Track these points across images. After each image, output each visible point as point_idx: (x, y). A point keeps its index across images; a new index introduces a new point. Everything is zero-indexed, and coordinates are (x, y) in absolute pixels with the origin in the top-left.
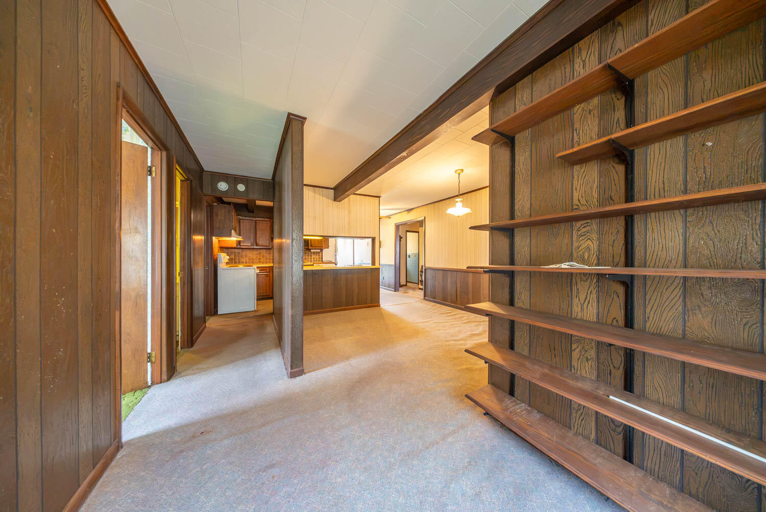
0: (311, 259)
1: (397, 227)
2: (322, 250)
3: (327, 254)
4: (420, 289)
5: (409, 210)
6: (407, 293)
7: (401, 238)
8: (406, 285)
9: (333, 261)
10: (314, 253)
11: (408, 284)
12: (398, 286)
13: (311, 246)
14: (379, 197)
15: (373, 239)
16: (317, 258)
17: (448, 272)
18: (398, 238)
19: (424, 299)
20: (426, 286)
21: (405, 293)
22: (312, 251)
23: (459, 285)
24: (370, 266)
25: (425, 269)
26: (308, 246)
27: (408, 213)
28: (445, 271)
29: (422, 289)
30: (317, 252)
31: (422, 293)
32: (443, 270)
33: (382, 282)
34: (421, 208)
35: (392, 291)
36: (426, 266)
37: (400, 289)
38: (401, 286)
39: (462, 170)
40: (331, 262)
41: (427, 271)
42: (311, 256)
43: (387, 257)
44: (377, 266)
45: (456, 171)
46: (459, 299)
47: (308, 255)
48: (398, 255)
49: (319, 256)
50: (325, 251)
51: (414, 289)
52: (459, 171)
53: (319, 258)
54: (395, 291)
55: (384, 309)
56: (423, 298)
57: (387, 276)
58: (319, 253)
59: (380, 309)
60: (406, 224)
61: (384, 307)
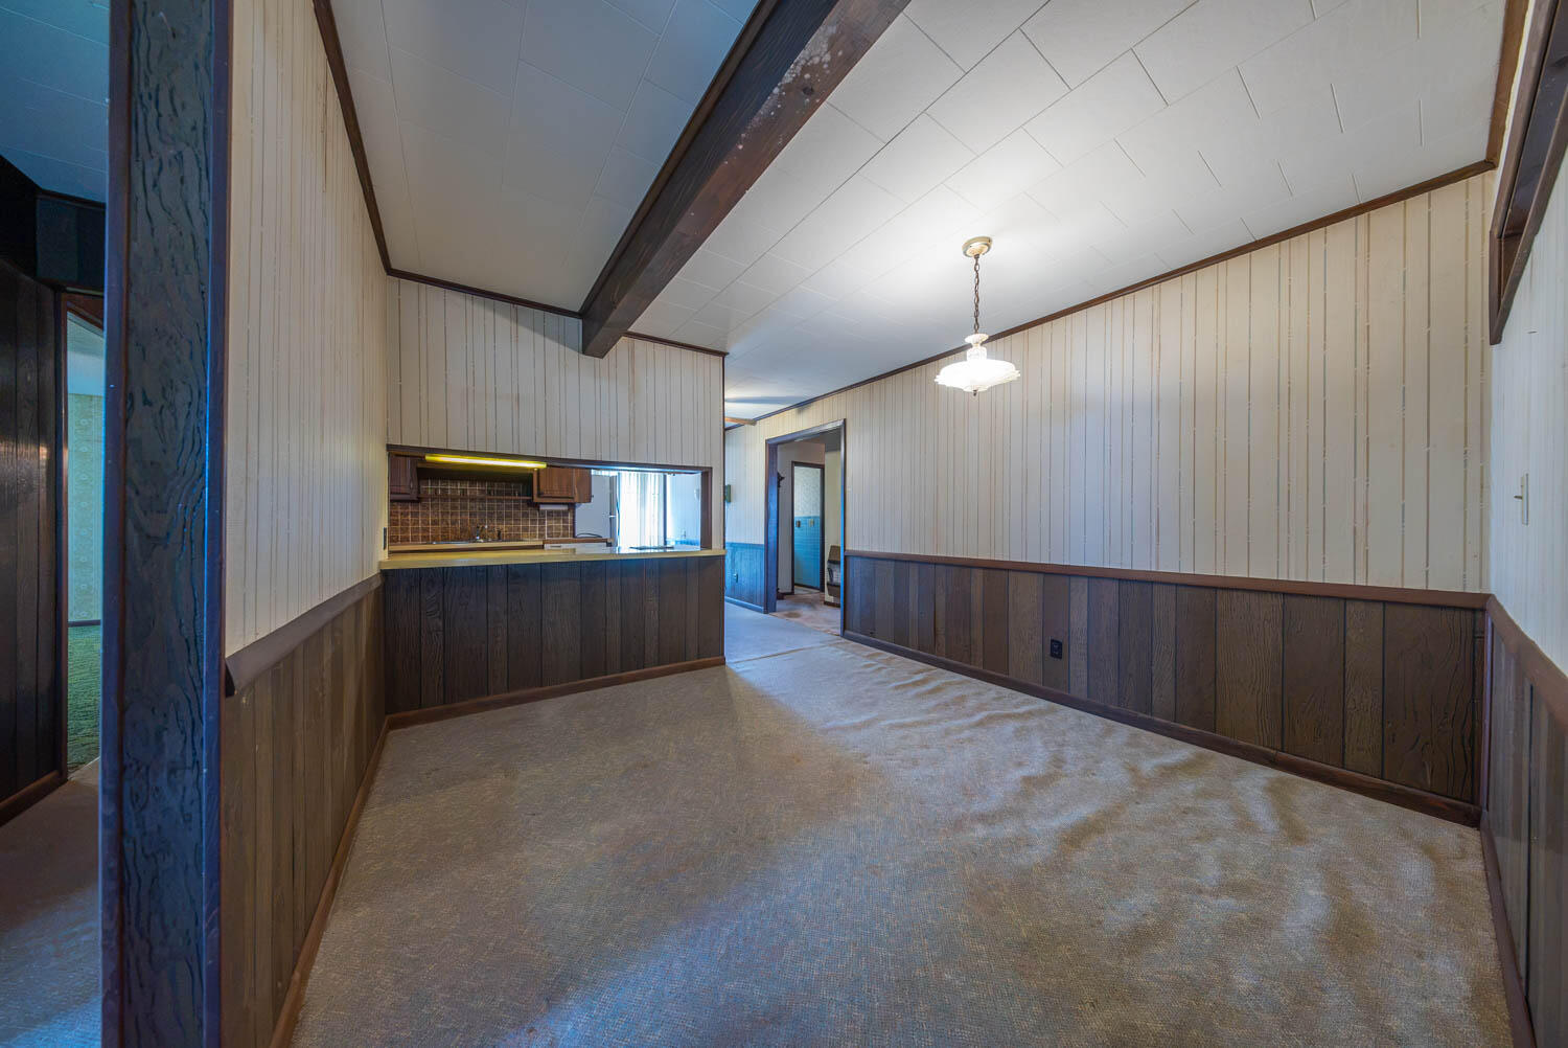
0: (542, 529)
1: (773, 447)
2: (572, 506)
3: (586, 518)
4: (828, 604)
5: (802, 405)
6: (797, 616)
7: (780, 478)
8: (792, 593)
9: (606, 535)
10: (550, 513)
11: (799, 591)
12: (772, 599)
13: (539, 495)
14: (723, 354)
15: (706, 474)
16: (557, 528)
17: (911, 565)
18: (775, 479)
19: (843, 635)
20: (849, 600)
21: (790, 615)
22: (542, 508)
23: (941, 600)
24: (696, 550)
25: (845, 557)
26: (531, 495)
27: (799, 412)
28: (901, 561)
29: (839, 606)
30: (558, 513)
31: (836, 615)
32: (895, 560)
33: (733, 589)
34: (836, 397)
35: (758, 611)
36: (849, 548)
37: (779, 605)
38: (781, 597)
39: (988, 242)
40: (596, 539)
41: (850, 560)
42: (542, 522)
43: (745, 523)
44: (716, 549)
45: (968, 245)
46: (942, 639)
47: (533, 521)
48: (773, 520)
49: (565, 521)
50: (582, 510)
51: (811, 604)
52: (976, 246)
53: (566, 528)
54: (766, 611)
55: (736, 675)
56: (839, 631)
57: (744, 571)
58: (565, 513)
59: (725, 674)
60: (792, 441)
61: (733, 667)
